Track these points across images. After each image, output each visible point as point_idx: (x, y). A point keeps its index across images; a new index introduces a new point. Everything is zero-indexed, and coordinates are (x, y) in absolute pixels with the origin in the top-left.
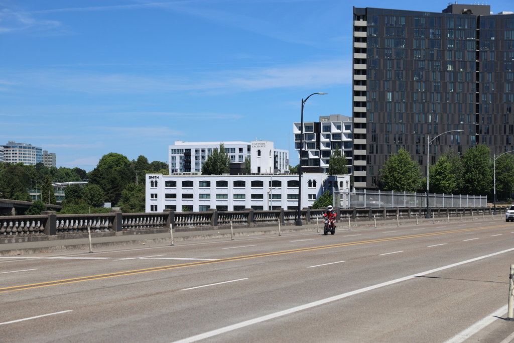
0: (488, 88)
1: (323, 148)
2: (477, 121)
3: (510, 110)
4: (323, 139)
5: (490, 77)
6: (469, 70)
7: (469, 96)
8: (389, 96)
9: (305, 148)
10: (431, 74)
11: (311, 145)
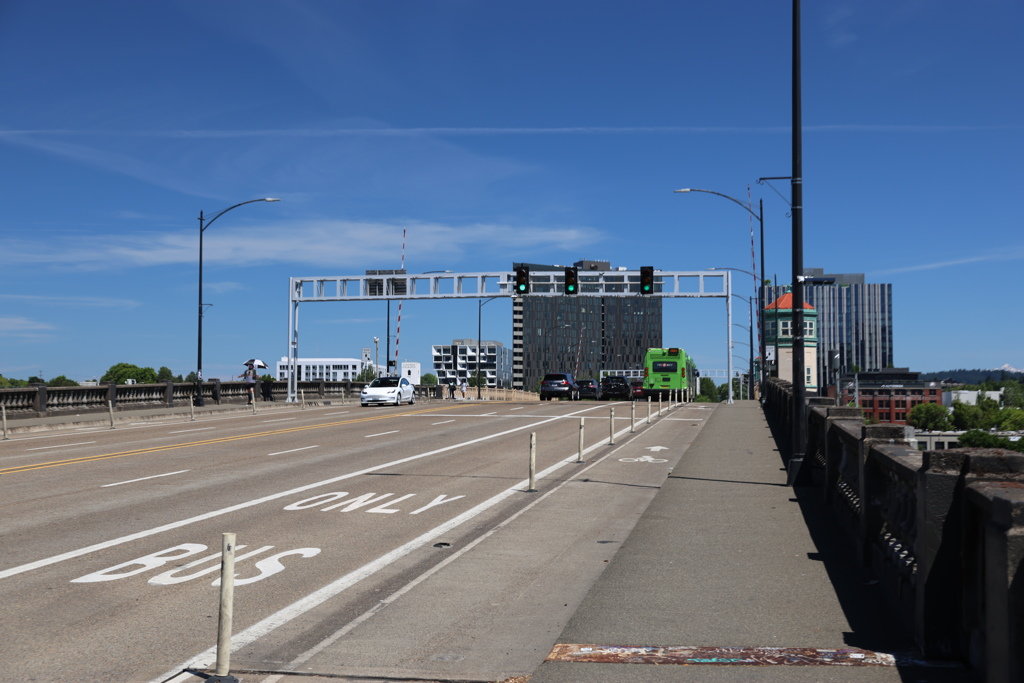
0: (611, 326)
1: (459, 368)
2: (603, 351)
3: (626, 342)
4: (459, 361)
5: (611, 318)
6: (597, 312)
7: (597, 333)
8: (540, 332)
9: (443, 369)
10: (570, 315)
11: (448, 366)
